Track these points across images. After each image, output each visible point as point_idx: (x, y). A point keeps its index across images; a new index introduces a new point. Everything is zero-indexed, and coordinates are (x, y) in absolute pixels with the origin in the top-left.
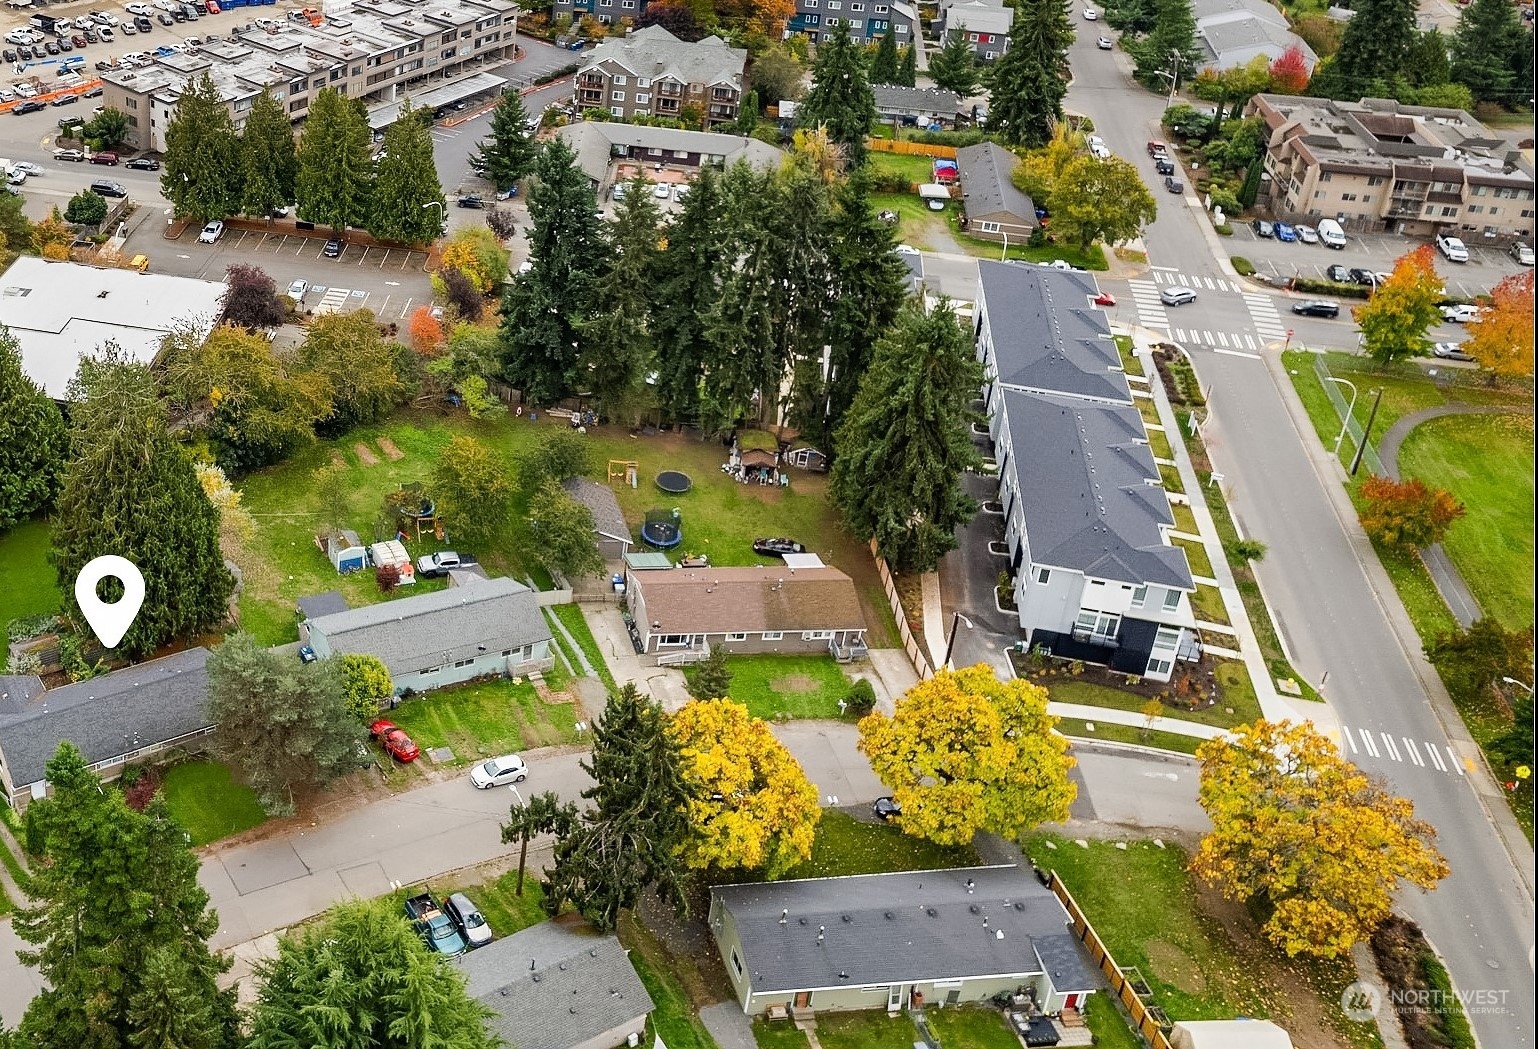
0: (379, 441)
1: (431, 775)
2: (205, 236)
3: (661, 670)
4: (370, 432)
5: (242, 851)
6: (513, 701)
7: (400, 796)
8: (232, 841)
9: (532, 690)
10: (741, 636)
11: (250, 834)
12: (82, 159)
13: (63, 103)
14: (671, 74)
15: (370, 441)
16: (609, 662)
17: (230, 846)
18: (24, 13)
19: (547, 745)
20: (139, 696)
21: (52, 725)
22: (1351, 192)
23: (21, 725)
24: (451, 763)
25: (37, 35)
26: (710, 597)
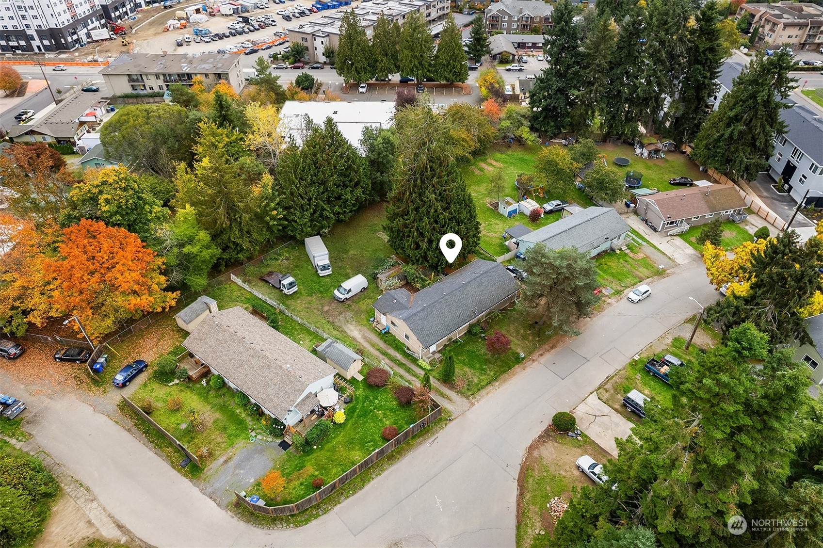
0: (488, 160)
1: (609, 301)
2: (361, 90)
3: (670, 238)
4: (482, 157)
5: (548, 356)
6: (621, 260)
7: (602, 314)
8: (541, 352)
9: (626, 255)
10: (698, 217)
11: (547, 347)
12: (286, 68)
13: (267, 48)
14: (527, 13)
15: (485, 161)
16: (646, 237)
17: (541, 355)
18: (231, 18)
19: (648, 278)
20: (469, 288)
21: (432, 311)
22: (791, 34)
23: (415, 315)
24: (614, 294)
25: (242, 25)
26: (683, 202)
